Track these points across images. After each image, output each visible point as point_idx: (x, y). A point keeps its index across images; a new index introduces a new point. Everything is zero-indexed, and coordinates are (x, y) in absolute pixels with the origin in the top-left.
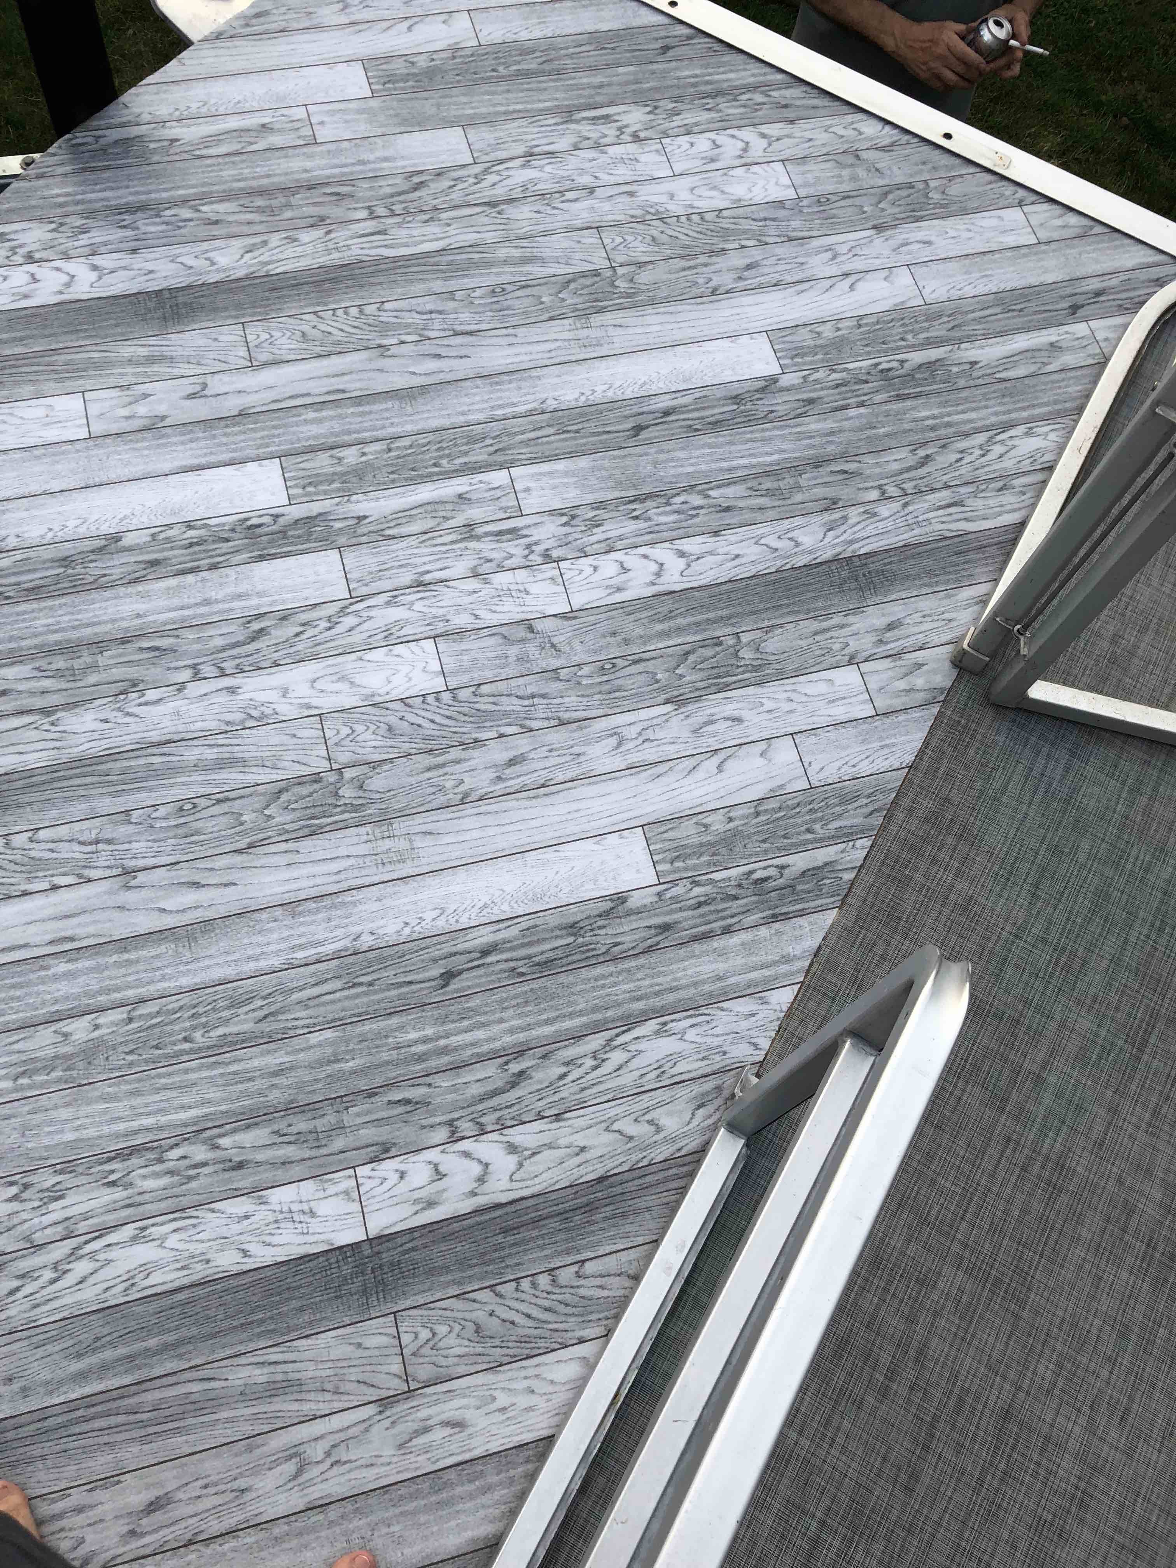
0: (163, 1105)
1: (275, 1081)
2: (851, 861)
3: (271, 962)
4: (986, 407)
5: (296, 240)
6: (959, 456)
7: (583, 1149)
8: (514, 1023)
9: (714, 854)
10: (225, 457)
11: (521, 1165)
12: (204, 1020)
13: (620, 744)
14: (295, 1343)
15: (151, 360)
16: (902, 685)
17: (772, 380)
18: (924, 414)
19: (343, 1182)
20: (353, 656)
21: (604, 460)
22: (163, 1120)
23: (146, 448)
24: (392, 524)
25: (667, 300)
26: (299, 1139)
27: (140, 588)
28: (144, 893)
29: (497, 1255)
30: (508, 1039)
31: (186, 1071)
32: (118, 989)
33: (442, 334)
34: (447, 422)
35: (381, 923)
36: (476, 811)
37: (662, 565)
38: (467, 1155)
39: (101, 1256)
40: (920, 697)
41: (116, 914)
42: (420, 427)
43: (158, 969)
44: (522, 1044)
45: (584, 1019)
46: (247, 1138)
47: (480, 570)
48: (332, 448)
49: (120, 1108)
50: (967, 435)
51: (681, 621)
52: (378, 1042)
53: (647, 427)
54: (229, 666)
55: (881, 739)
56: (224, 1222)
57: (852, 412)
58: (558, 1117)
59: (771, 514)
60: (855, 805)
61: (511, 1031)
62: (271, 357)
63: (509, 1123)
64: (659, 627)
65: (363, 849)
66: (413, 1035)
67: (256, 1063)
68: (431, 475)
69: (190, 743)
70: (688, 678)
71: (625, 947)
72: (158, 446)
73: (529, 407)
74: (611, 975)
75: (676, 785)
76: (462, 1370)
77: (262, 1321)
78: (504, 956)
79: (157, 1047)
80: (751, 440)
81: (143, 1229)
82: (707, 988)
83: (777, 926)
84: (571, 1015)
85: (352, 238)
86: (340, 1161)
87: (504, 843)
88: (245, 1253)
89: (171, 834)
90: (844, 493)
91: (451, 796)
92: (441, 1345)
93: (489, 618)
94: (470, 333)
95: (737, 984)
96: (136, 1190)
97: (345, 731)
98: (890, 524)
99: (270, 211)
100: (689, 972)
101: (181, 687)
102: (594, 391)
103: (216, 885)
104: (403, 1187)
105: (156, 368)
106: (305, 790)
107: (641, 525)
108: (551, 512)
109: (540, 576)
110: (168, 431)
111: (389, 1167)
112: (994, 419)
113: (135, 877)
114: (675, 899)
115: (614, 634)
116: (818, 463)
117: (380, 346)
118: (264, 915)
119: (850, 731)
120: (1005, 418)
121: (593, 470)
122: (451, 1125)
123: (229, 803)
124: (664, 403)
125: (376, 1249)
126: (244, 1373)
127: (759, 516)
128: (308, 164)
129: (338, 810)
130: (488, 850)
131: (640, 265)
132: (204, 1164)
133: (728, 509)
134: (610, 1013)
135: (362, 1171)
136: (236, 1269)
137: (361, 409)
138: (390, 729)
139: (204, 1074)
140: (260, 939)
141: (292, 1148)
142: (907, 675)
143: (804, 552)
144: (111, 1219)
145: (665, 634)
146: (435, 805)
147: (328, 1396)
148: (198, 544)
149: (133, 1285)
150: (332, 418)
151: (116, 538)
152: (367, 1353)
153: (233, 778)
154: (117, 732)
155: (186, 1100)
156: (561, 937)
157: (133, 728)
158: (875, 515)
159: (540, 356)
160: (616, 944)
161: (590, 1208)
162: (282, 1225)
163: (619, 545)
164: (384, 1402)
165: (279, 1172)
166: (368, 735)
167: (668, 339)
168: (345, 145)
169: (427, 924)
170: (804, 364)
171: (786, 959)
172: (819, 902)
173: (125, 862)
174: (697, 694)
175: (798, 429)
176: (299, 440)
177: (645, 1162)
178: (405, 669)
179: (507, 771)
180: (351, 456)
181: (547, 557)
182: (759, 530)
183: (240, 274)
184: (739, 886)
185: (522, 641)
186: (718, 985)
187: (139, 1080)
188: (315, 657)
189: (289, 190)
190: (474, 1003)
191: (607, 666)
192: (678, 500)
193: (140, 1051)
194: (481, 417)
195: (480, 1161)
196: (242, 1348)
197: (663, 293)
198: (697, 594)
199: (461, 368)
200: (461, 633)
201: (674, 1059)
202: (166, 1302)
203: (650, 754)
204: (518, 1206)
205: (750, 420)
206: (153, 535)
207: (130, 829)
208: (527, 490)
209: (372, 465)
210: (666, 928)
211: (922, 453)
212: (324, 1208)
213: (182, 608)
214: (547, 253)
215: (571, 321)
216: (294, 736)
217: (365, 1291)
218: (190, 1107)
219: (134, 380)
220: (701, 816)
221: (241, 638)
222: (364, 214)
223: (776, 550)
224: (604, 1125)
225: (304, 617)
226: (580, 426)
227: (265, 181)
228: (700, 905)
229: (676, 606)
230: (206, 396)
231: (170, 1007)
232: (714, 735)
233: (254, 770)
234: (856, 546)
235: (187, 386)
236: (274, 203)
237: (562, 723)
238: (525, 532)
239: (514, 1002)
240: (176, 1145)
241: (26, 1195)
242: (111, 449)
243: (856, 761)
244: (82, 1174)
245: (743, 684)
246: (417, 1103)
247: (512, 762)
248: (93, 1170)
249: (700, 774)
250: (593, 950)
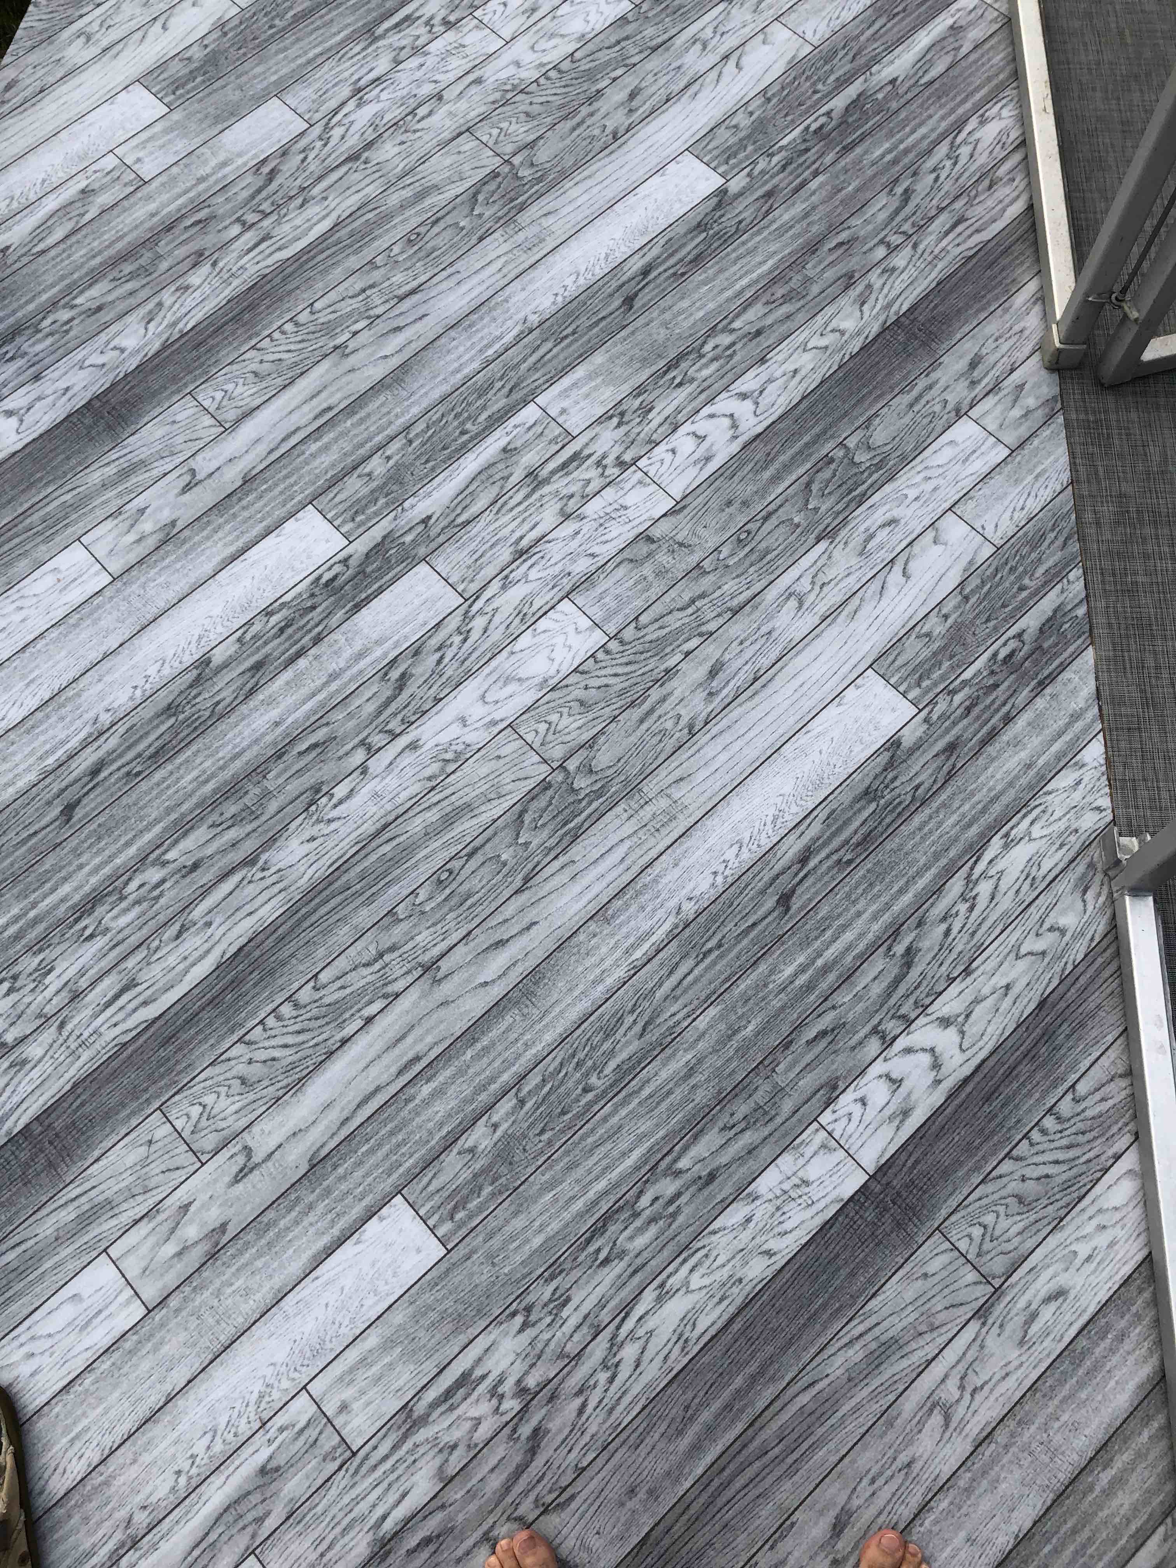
0: (604, 1163)
1: (693, 1081)
2: (1075, 596)
3: (616, 976)
4: (930, 117)
5: (187, 288)
6: (934, 175)
7: (1008, 987)
8: (874, 907)
9: (951, 657)
10: (258, 529)
11: (962, 1033)
12: (590, 1063)
13: (801, 603)
14: (867, 1308)
15: (125, 474)
16: (1017, 412)
17: (721, 192)
18: (878, 153)
19: (814, 1138)
20: (504, 653)
21: (615, 347)
22: (614, 1175)
23: (178, 559)
24: (458, 511)
25: (578, 166)
26: (749, 1122)
27: (260, 697)
28: (456, 978)
29: (993, 1125)
30: (876, 927)
31: (605, 1119)
32: (492, 1080)
33: (388, 306)
34: (446, 388)
35: (691, 885)
36: (709, 736)
37: (732, 415)
38: (908, 1051)
39: (641, 1332)
40: (1040, 414)
41: (442, 1013)
42: (424, 405)
43: (517, 1040)
44: (891, 924)
45: (934, 871)
46: (700, 1149)
47: (569, 510)
48: (355, 468)
49: (566, 1188)
50: (929, 152)
52: (761, 995)
53: (636, 294)
54: (395, 725)
55: (1030, 471)
56: (731, 1236)
57: (813, 185)
58: (967, 971)
59: (801, 317)
60: (1046, 543)
61: (875, 917)
62: (239, 411)
63: (927, 1001)
64: (767, 474)
65: (629, 828)
66: (789, 971)
67: (664, 1074)
68: (464, 445)
69: (406, 816)
70: (823, 508)
71: (926, 785)
72: (186, 554)
73: (515, 332)
74: (931, 818)
75: (877, 611)
76: (1030, 1244)
77: (824, 1306)
78: (823, 854)
79: (563, 1113)
80: (739, 258)
81: (662, 1285)
82: (1024, 781)
83: (1048, 691)
84: (919, 874)
85: (241, 257)
86: (800, 1121)
87: (753, 752)
88: (769, 1253)
89: (446, 909)
90: (854, 263)
91: (678, 735)
92: (997, 1233)
93: (606, 551)
94: (413, 292)
95: (1047, 764)
96: (632, 1255)
97: (543, 727)
98: (912, 271)
99: (145, 271)
100: (998, 776)
101: (363, 769)
102: (565, 287)
103: (521, 933)
104: (871, 1113)
105: (134, 480)
106: (542, 802)
107: (688, 389)
108: (599, 421)
109: (628, 486)
110: (186, 533)
111: (846, 1101)
112: (944, 125)
113: (439, 968)
114: (943, 717)
115: (729, 503)
116: (813, 248)
117: (336, 348)
118: (581, 937)
119: (998, 479)
120: (952, 119)
121: (612, 360)
122: (877, 1032)
123: (480, 852)
124: (637, 264)
125: (884, 1182)
126: (839, 1360)
127: (789, 325)
128: (152, 207)
129: (584, 803)
130: (743, 765)
131: (531, 145)
132: (678, 1195)
133: (759, 333)
134: (952, 853)
135: (826, 1118)
136: (769, 1273)
137: (358, 416)
138: (582, 703)
139: (623, 1112)
140: (593, 960)
141: (748, 1133)
142: (1015, 401)
143: (852, 337)
144: (626, 1293)
145: (776, 479)
146: (669, 750)
147: (928, 1337)
148: (287, 626)
149: (686, 1341)
150: (336, 440)
151: (204, 662)
152: (937, 1278)
153: (468, 826)
154: (330, 844)
155: (623, 1146)
156: (864, 808)
157: (343, 832)
158: (894, 269)
159: (493, 280)
160: (917, 787)
161: (1048, 1035)
162: (785, 1209)
163: (681, 418)
164: (982, 1313)
165: (751, 1162)
166: (565, 721)
167: (601, 203)
168: (175, 170)
169: (734, 863)
170: (741, 162)
171: (1075, 717)
172: (1071, 649)
173: (420, 959)
174: (840, 518)
175: (774, 226)
176: (318, 477)
177: (1070, 967)
178: (559, 640)
179: (714, 684)
180: (377, 466)
181: (623, 465)
182: (800, 337)
183: (157, 346)
184: (992, 673)
185: (649, 555)
186: (1032, 773)
187: (568, 1153)
188: (469, 675)
189: (151, 241)
190: (824, 910)
191: (743, 537)
192: (708, 347)
193: (551, 1125)
194: (476, 365)
195: (923, 1050)
196: (823, 1340)
197: (569, 161)
198: (781, 426)
199: (426, 329)
200: (588, 580)
201: (1034, 861)
202: (727, 1338)
203: (833, 597)
204: (985, 1070)
205: (726, 239)
206: (239, 640)
207: (404, 926)
208: (563, 411)
209: (403, 464)
210: (951, 748)
211: (899, 190)
212: (813, 1172)
213: (314, 695)
214: (436, 179)
215: (500, 232)
216: (499, 757)
217: (899, 1225)
218: (631, 1151)
219: (120, 502)
220: (917, 629)
221: (389, 693)
222: (236, 229)
223: (826, 348)
224: (1012, 955)
225: (434, 642)
226: (574, 326)
227: (119, 245)
228: (968, 710)
229: (769, 447)
230: (200, 481)
231: (551, 1069)
232: (881, 547)
233: (483, 808)
234: (895, 308)
235: (174, 482)
236: (142, 262)
237: (736, 612)
238: (586, 452)
239: (860, 891)
240: (641, 1192)
241: (533, 1318)
242: (143, 579)
243: (1021, 502)
244: (571, 1269)
245: (876, 487)
246: (833, 1030)
247: (713, 673)
248: (580, 1260)
249: (891, 590)
250: (900, 803)
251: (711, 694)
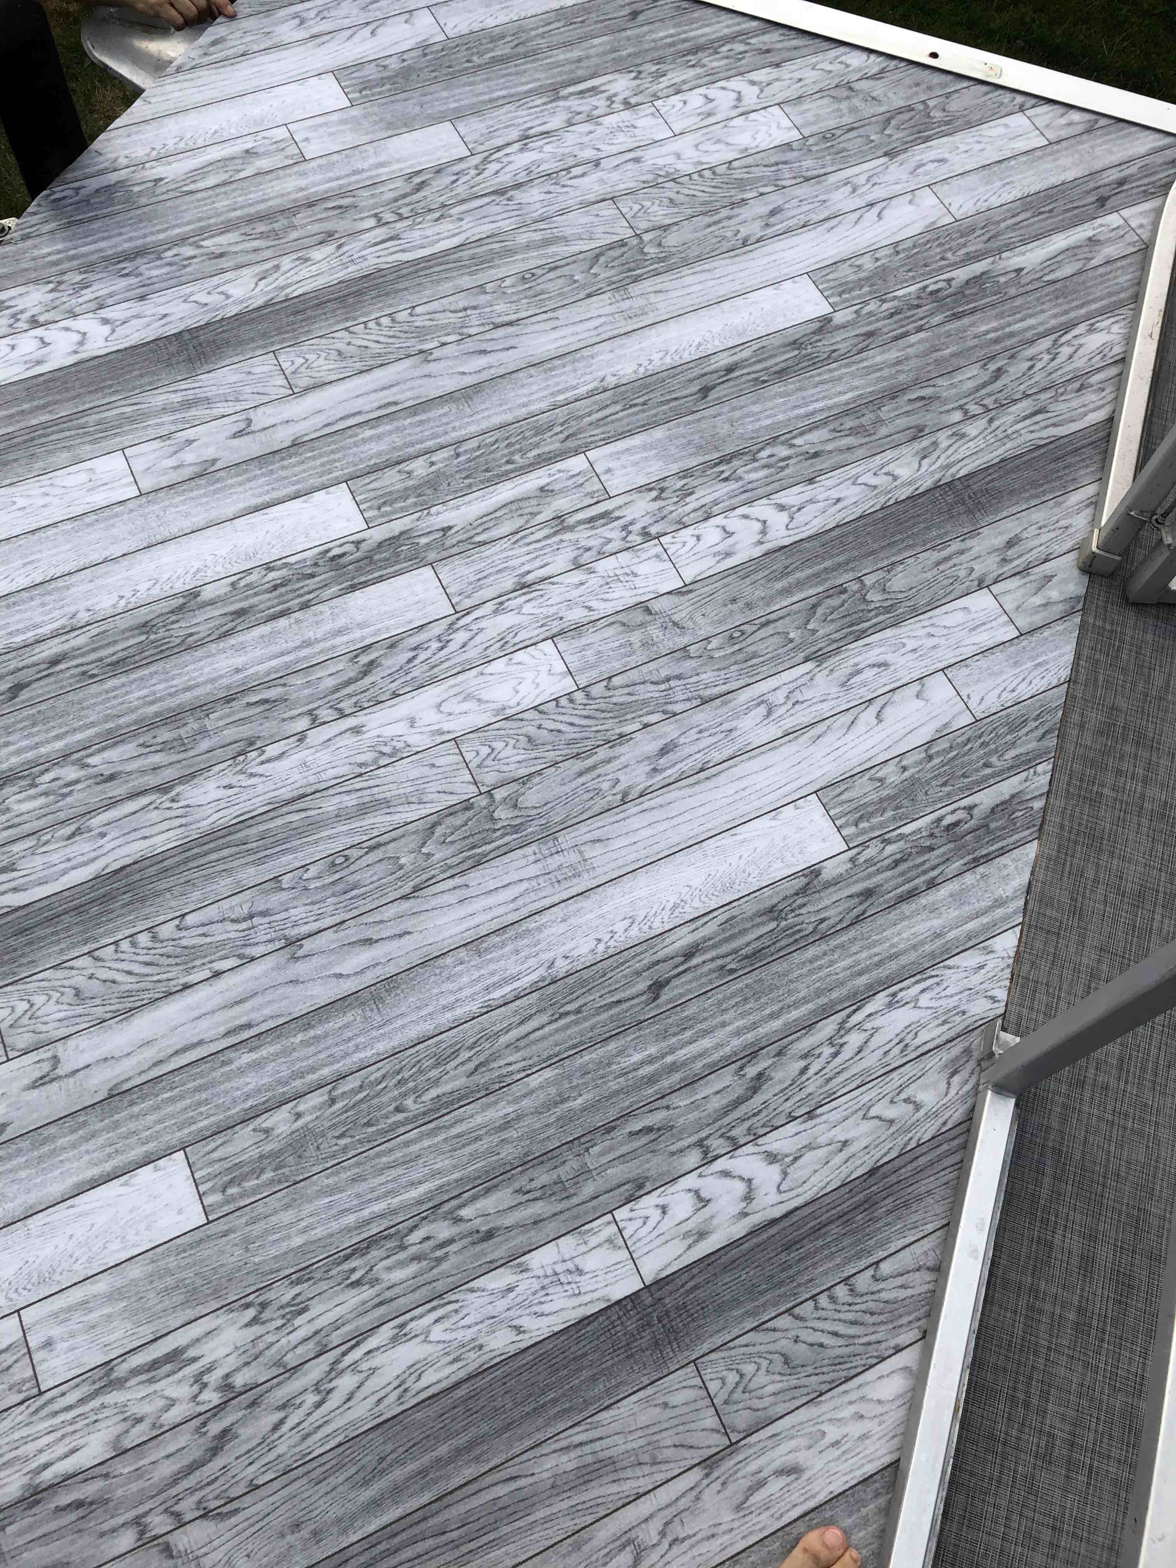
0: (390, 1186)
1: (505, 1135)
2: (1037, 788)
3: (468, 1008)
4: (1043, 311)
5: (307, 260)
6: (1030, 363)
7: (845, 1143)
8: (740, 1023)
9: (897, 808)
10: (289, 490)
11: (785, 1174)
12: (411, 1085)
13: (769, 713)
14: (596, 1418)
15: (187, 405)
16: (1038, 600)
17: (826, 320)
18: (984, 328)
19: (604, 1230)
20: (474, 672)
21: (677, 428)
22: (395, 1201)
23: (205, 495)
24: (479, 530)
25: (700, 259)
26: (545, 1193)
27: (232, 641)
28: (315, 961)
29: (784, 1275)
30: (736, 1042)
31: (407, 1144)
32: (312, 1070)
33: (482, 329)
34: (509, 417)
35: (572, 944)
36: (639, 808)
37: (765, 522)
38: (726, 1174)
39: (364, 1366)
40: (1058, 609)
41: (289, 990)
42: (484, 425)
43: (350, 1039)
44: (752, 1044)
45: (811, 1006)
46: (488, 1204)
47: (582, 561)
48: (398, 463)
49: (345, 1198)
50: (1032, 342)
51: (799, 575)
52: (601, 1072)
53: (714, 387)
54: (347, 705)
55: (1032, 659)
56: (487, 1300)
57: (913, 339)
58: (810, 1115)
59: (860, 453)
60: (1026, 730)
61: (738, 1033)
62: (312, 381)
63: (762, 1131)
64: (779, 585)
65: (533, 870)
66: (637, 1057)
67: (479, 1119)
68: (507, 473)
69: (325, 793)
70: (821, 632)
71: (832, 922)
72: (215, 492)
73: (590, 387)
74: (825, 954)
75: (840, 743)
76: (781, 1409)
77: (555, 1401)
78: (708, 956)
79: (369, 1124)
80: (822, 383)
81: (402, 1326)
82: (927, 948)
83: (981, 869)
84: (796, 1005)
85: (365, 248)
86: (595, 1208)
87: (676, 837)
88: (518, 1330)
89: (328, 893)
90: (928, 419)
91: (610, 798)
92: (752, 1386)
93: (603, 608)
94: (510, 324)
95: (957, 939)
96: (384, 1285)
97: (485, 750)
98: (980, 443)
99: (276, 235)
100: (905, 935)
101: (302, 737)
102: (651, 361)
103: (391, 938)
104: (668, 1223)
105: (193, 412)
106: (458, 820)
107: (733, 486)
108: (639, 489)
109: (644, 556)
110: (222, 474)
111: (648, 1204)
112: (1053, 322)
113: (301, 946)
114: (870, 862)
115: (734, 601)
116: (893, 394)
117: (421, 352)
118: (448, 960)
119: (998, 656)
120: (1063, 319)
121: (670, 438)
122: (701, 1146)
123: (382, 849)
124: (725, 360)
125: (657, 1295)
126: (550, 1463)
127: (849, 457)
128: (303, 183)
129: (498, 833)
130: (663, 848)
131: (665, 228)
132: (451, 1241)
133: (816, 455)
134: (835, 995)
135: (622, 1214)
136: (512, 1349)
137: (418, 418)
138: (530, 739)
139: (426, 1143)
140: (451, 986)
141: (540, 1204)
142: (1040, 589)
143: (903, 485)
144: (364, 1322)
145: (786, 592)
146: (596, 809)
147: (647, 1470)
148: (282, 585)
149: (406, 1390)
150: (390, 433)
151: (193, 594)
152: (676, 1412)
153: (380, 821)
154: (244, 796)
155: (415, 1175)
156: (763, 924)
157: (260, 789)
158: (963, 436)
159: (586, 335)
160: (822, 921)
161: (869, 1204)
162: (550, 1291)
163: (716, 509)
164: (709, 1463)
165: (533, 1233)
166: (509, 751)
167: (712, 297)
168: (335, 157)
169: (620, 937)
170: (854, 299)
171: (1000, 903)
172: (1017, 837)
173: (287, 932)
174: (835, 646)
175: (865, 364)
176: (361, 461)
177: (913, 1144)
178: (530, 676)
179: (662, 761)
180: (419, 468)
181: (645, 534)
182: (854, 470)
183: (260, 302)
184: (932, 835)
185: (642, 625)
186: (939, 943)
187: (358, 1164)
188: (433, 681)
189: (290, 211)
190: (691, 1010)
191: (736, 634)
192: (764, 454)
193: (352, 1132)
194: (543, 405)
195: (741, 1178)
196: (541, 1436)
197: (695, 252)
198: (808, 545)
199: (510, 360)
200: (578, 629)
201: (913, 1029)
202: (447, 1401)
203: (802, 717)
204: (794, 1218)
205: (815, 362)
206: (233, 584)
207: (284, 896)
208: (608, 471)
209: (444, 473)
210: (868, 894)
211: (992, 367)
212: (590, 1263)
213: (282, 654)
214: (568, 232)
215: (609, 294)
216: (433, 765)
217: (656, 1344)
218: (420, 1183)
219: (173, 428)
220: (873, 771)
221: (352, 674)
222: (372, 222)
223: (875, 487)
224: (860, 1114)
225: (413, 641)
226: (646, 398)
227: (261, 207)
228: (897, 863)
229: (790, 561)
230: (253, 432)
231: (372, 1078)
232: (864, 684)
233: (400, 809)
234: (953, 470)
235: (229, 426)
236: (275, 226)
237: (705, 701)
238: (617, 514)
239: (733, 1002)
240: (416, 1226)
241: (265, 1316)
242: (166, 503)
243: (1014, 685)
244: (320, 1280)
245: (878, 627)
246: (659, 1129)
247: (664, 751)
248: (333, 1272)
249: (860, 728)
250: (799, 931)
251: (655, 770)
